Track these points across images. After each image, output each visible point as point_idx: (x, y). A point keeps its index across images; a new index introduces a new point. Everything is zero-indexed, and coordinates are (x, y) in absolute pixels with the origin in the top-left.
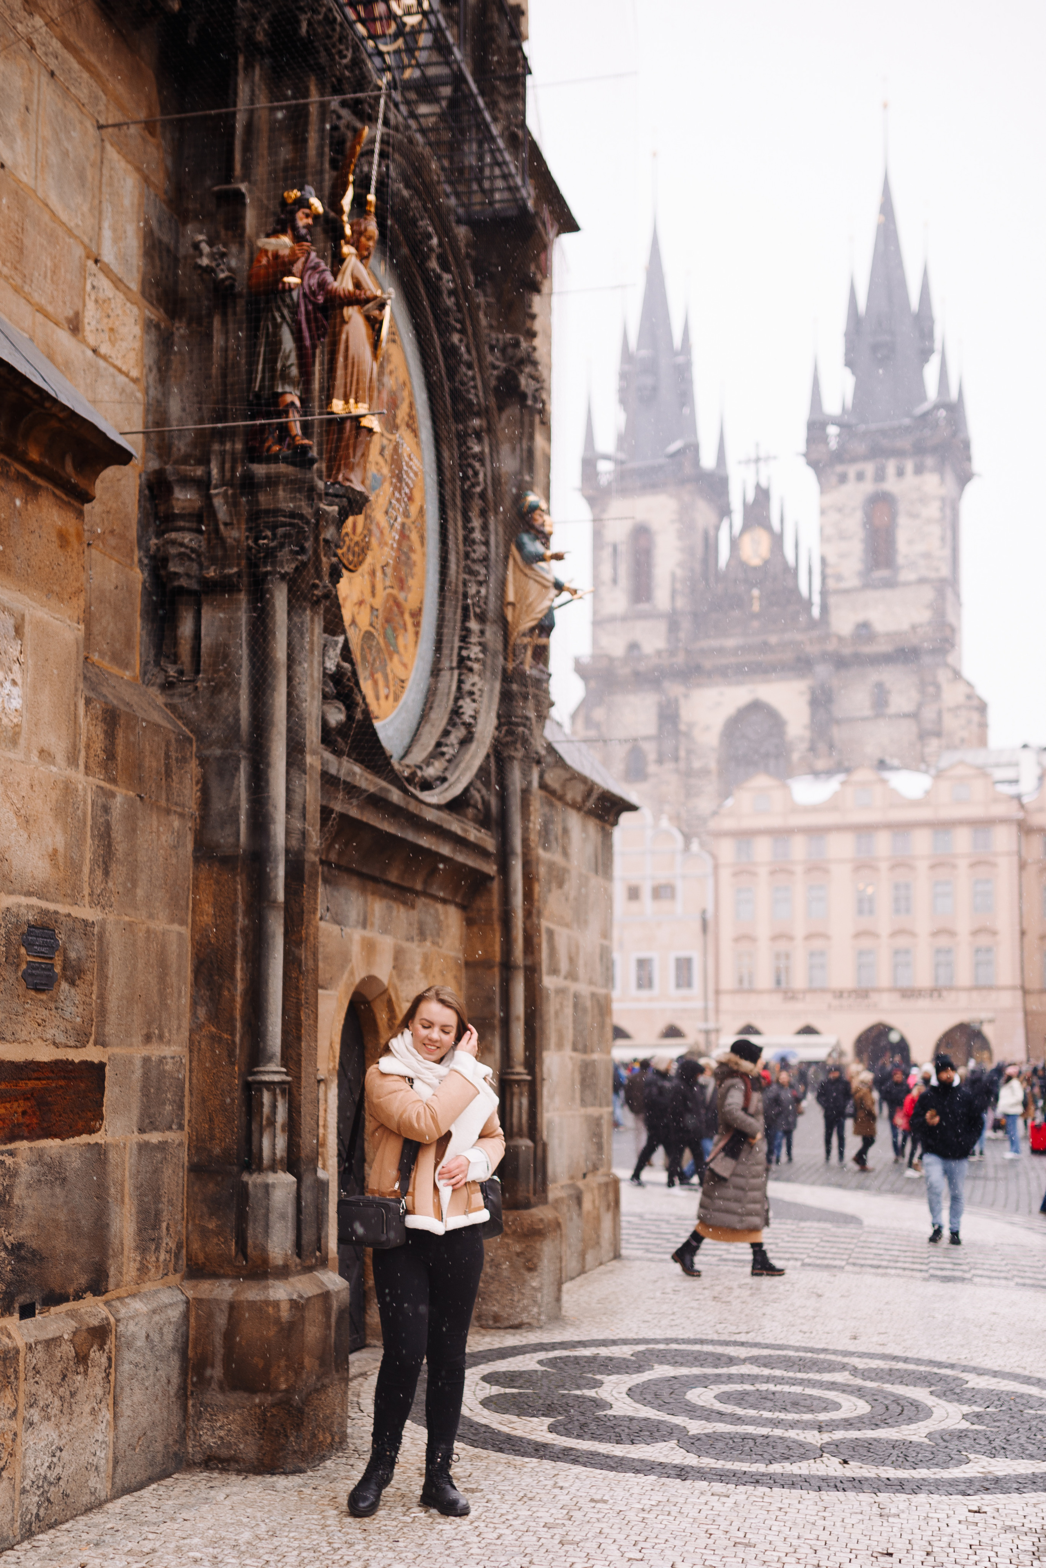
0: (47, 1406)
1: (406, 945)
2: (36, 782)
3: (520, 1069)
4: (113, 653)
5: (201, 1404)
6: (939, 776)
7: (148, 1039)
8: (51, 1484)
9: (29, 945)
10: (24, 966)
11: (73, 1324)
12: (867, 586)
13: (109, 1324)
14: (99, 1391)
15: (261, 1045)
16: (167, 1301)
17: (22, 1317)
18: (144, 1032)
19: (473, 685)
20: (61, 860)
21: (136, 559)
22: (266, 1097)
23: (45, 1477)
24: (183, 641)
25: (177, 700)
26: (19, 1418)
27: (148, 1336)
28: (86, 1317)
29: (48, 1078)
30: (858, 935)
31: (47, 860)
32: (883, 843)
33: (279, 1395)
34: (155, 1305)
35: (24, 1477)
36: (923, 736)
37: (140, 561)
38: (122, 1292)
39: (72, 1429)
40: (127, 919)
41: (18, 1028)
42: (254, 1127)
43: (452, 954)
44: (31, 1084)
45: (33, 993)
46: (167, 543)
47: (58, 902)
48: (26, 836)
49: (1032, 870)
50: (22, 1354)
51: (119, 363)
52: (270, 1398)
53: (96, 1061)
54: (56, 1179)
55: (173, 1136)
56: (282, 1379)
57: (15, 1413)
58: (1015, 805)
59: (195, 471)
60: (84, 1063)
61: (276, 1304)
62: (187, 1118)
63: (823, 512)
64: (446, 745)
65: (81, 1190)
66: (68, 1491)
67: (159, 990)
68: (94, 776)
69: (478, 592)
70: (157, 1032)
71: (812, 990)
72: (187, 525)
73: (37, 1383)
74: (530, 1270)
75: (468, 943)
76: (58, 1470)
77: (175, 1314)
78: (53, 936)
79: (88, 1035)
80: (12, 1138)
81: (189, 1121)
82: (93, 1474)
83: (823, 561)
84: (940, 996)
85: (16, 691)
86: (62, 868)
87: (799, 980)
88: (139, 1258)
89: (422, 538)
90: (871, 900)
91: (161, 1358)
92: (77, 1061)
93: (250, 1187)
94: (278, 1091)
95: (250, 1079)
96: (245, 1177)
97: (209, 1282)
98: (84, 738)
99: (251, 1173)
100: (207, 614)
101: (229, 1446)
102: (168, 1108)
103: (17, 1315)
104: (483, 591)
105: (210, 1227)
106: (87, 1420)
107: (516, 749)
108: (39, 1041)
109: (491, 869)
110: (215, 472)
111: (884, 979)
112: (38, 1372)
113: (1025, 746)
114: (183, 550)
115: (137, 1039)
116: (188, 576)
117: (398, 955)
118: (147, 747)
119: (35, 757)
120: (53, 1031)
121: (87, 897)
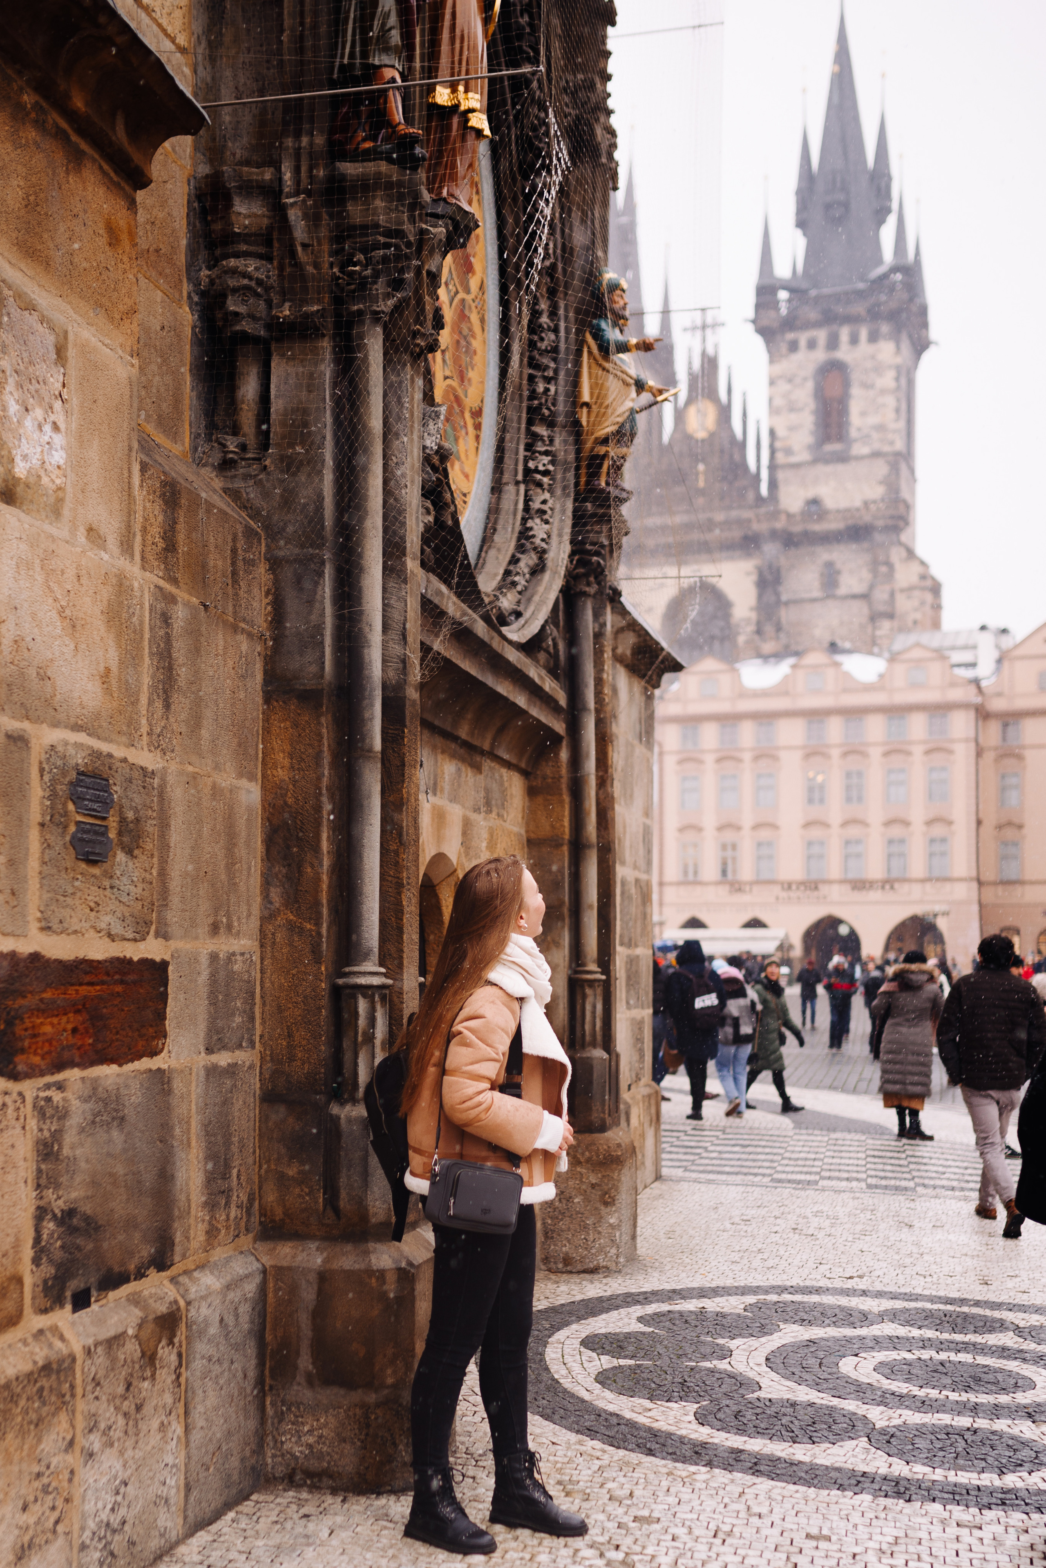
0: (110, 1428)
1: (474, 816)
2: (84, 572)
3: (593, 967)
4: (159, 416)
5: (283, 1403)
6: (893, 659)
7: (215, 929)
8: (114, 1531)
9: (77, 799)
10: (72, 828)
11: (138, 1313)
12: (815, 461)
13: (179, 1309)
14: (168, 1399)
15: (354, 937)
16: (241, 1272)
17: (75, 1310)
18: (210, 920)
19: (544, 502)
20: (114, 682)
21: (185, 294)
22: (362, 1005)
23: (108, 1525)
24: (245, 407)
25: (239, 484)
26: (77, 1448)
27: (222, 1320)
28: (151, 1301)
29: (103, 983)
30: (807, 825)
31: (98, 683)
32: (835, 729)
33: (386, 1392)
34: (229, 1278)
35: (83, 1529)
36: (874, 618)
37: (189, 297)
38: (189, 1264)
39: (139, 1454)
40: (190, 769)
41: (66, 913)
42: (346, 1044)
43: (516, 829)
44: (84, 990)
45: (83, 865)
46: (226, 272)
47: (111, 741)
48: (72, 646)
49: (989, 757)
50: (79, 1362)
51: (164, 22)
52: (374, 1396)
53: (158, 959)
54: (113, 1119)
55: (244, 1057)
56: (389, 1371)
57: (71, 1443)
58: (973, 689)
59: (263, 173)
60: (144, 962)
61: (381, 1274)
62: (258, 1032)
63: (772, 382)
64: (518, 574)
65: (142, 1132)
66: (135, 1537)
67: (227, 865)
68: (152, 572)
69: (547, 390)
70: (224, 920)
71: (758, 882)
72: (252, 248)
73: (97, 1398)
74: (606, 1204)
75: (531, 817)
76: (123, 1511)
77: (251, 1288)
78: (106, 789)
79: (148, 924)
80: (60, 1066)
81: (261, 1036)
82: (163, 1509)
83: (772, 433)
84: (892, 888)
85: (58, 440)
86: (115, 695)
87: (746, 872)
88: (207, 1218)
89: (482, 321)
90: (822, 787)
91: (236, 1347)
92: (135, 959)
93: (343, 1121)
94: (377, 998)
95: (340, 981)
96: (334, 1109)
97: (290, 1244)
98: (139, 518)
99: (342, 1104)
100: (279, 369)
101: (320, 1456)
102: (238, 1019)
103: (69, 1307)
104: (553, 389)
105: (291, 1173)
106: (155, 1439)
107: (589, 584)
108: (92, 931)
109: (559, 727)
110: (287, 176)
111: (834, 870)
112: (98, 1384)
113: (983, 628)
114: (246, 282)
115: (203, 930)
116: (252, 317)
117: (467, 827)
118: (212, 539)
119: (81, 537)
120: (108, 919)
121: (145, 737)
